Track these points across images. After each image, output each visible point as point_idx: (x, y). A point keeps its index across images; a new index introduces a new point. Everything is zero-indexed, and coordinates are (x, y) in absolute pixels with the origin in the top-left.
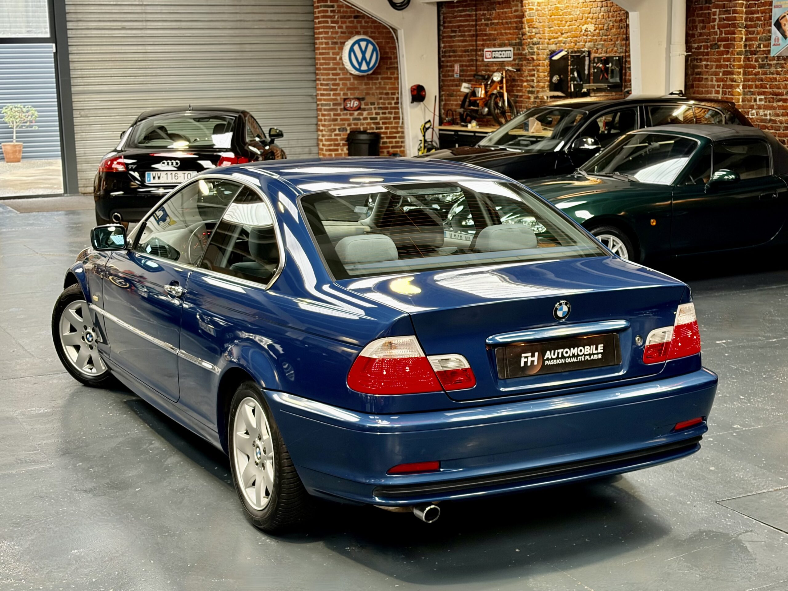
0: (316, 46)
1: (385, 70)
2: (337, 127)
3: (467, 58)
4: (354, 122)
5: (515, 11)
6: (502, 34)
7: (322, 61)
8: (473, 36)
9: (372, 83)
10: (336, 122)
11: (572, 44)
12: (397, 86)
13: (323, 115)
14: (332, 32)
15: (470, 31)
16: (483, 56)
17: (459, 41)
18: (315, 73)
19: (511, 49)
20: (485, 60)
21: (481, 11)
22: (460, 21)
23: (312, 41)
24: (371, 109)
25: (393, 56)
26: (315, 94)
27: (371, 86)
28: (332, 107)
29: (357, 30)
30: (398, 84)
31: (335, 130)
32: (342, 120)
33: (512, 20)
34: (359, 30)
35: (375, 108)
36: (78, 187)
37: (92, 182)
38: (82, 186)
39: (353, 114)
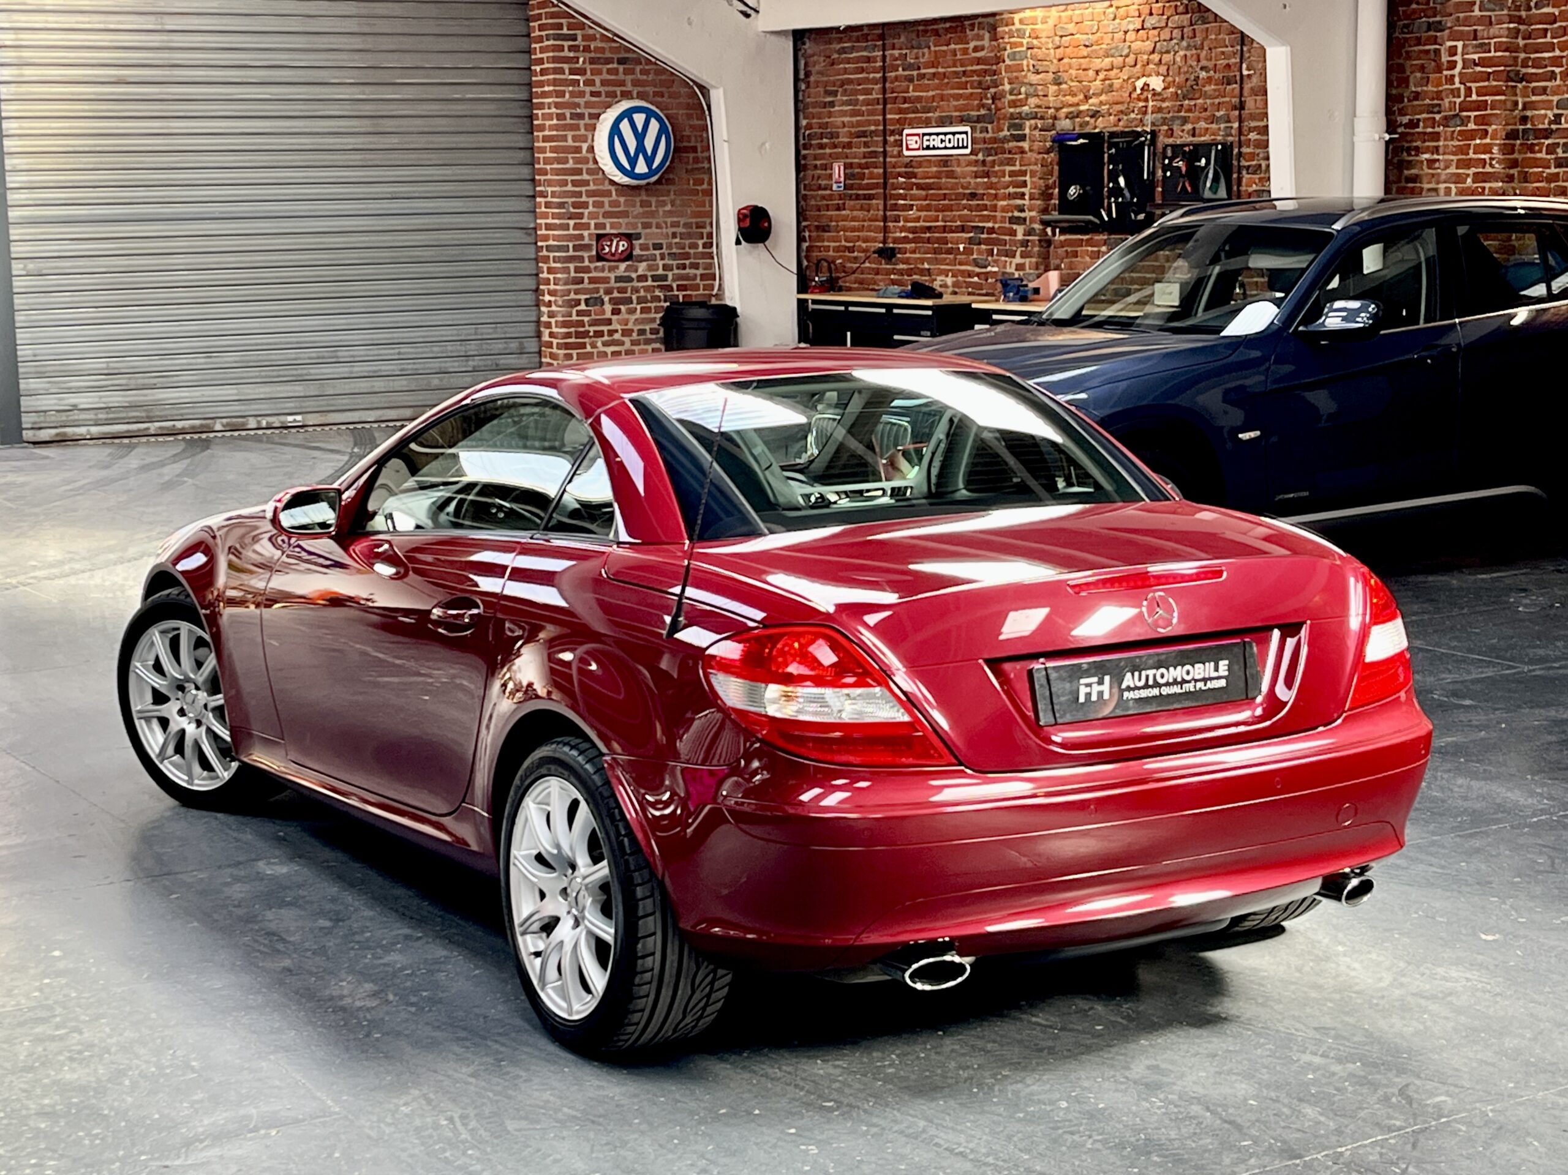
0: (535, 122)
1: (684, 175)
2: (583, 297)
3: (863, 150)
4: (618, 285)
5: (976, 49)
6: (942, 98)
7: (549, 155)
8: (877, 101)
9: (657, 201)
10: (580, 286)
11: (1112, 118)
12: (707, 208)
13: (550, 271)
14: (570, 92)
15: (868, 92)
16: (901, 146)
17: (844, 113)
18: (533, 180)
19: (968, 129)
20: (906, 153)
21: (893, 49)
22: (845, 71)
23: (524, 112)
24: (654, 257)
25: (699, 145)
26: (532, 225)
27: (653, 208)
28: (571, 253)
29: (624, 89)
30: (711, 206)
31: (578, 302)
32: (592, 280)
33: (969, 68)
34: (629, 88)
35: (662, 258)
36: (21, 429)
37: (53, 418)
38: (29, 426)
39: (617, 267)
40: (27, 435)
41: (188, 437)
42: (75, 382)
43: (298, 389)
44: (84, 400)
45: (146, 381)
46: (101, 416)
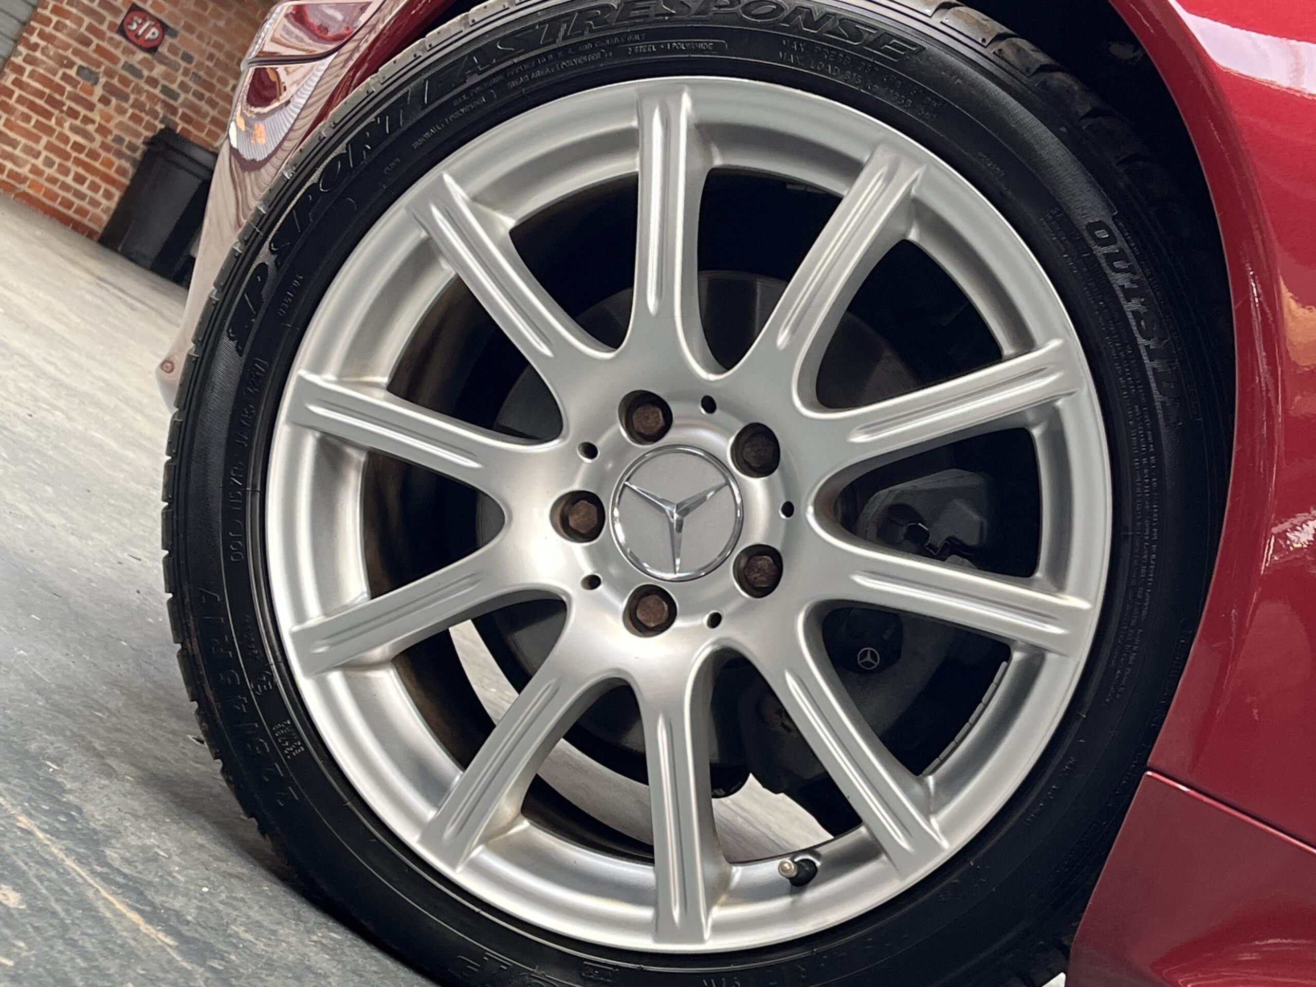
9: (214, 10)
13: (57, 11)
24: (176, 67)
27: (207, 14)
28: (94, 5)
35: (186, 72)
39: (133, 53)
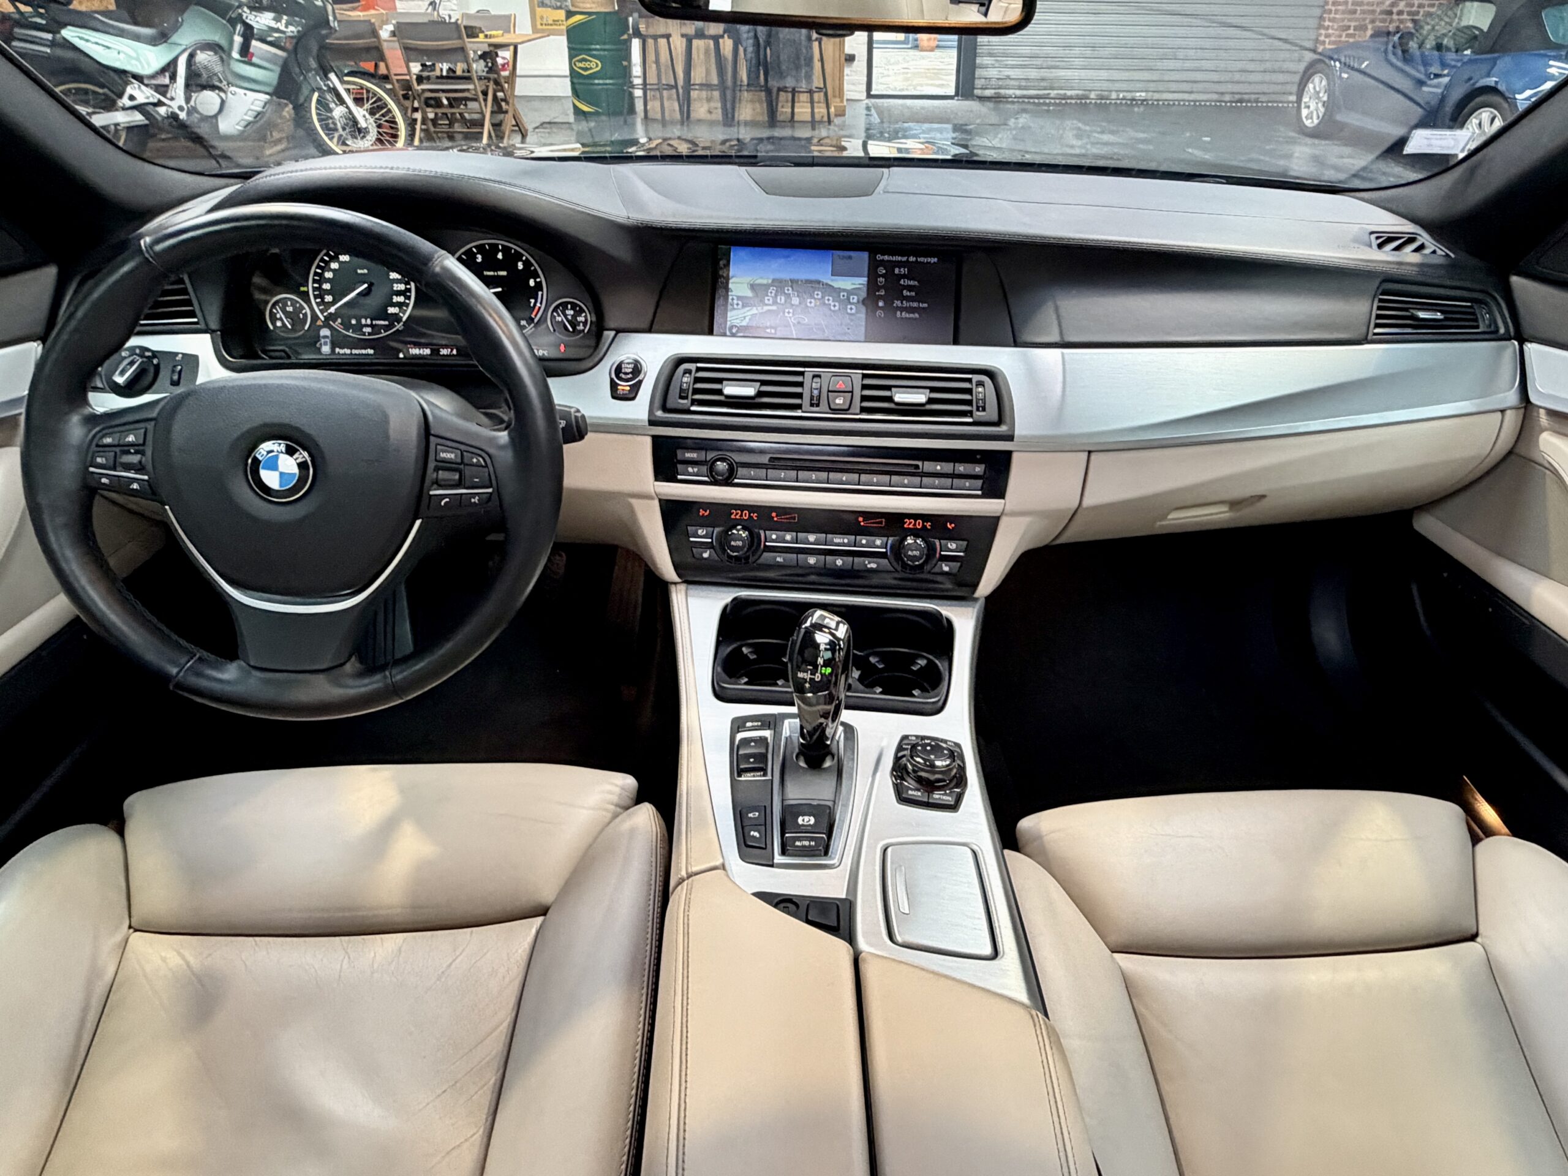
2: (1353, 24)
4: (1381, 17)
10: (1353, 16)
31: (1349, 27)
32: (1363, 12)
36: (974, 88)
37: (993, 82)
38: (979, 86)
40: (977, 92)
41: (1073, 101)
42: (1011, 61)
43: (1146, 76)
44: (1013, 73)
45: (1053, 63)
46: (1023, 83)
